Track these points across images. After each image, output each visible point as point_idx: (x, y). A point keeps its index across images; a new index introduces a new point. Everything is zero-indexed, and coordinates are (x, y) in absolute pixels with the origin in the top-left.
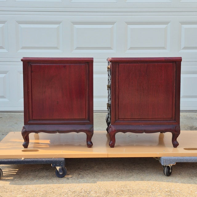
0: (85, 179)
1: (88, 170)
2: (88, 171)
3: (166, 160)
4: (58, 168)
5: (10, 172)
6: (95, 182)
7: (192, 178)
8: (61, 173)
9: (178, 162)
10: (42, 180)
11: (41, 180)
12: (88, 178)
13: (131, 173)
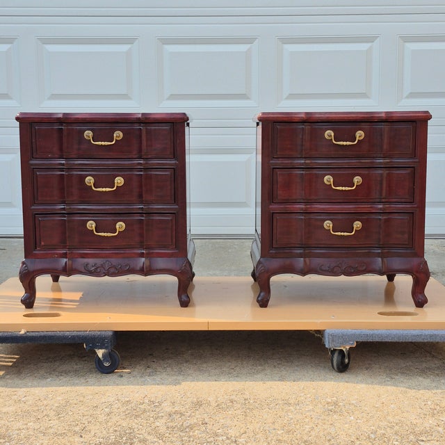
0: (158, 378)
1: (169, 358)
2: (170, 361)
3: (334, 337)
4: (100, 353)
5: (6, 362)
6: (177, 383)
7: (393, 376)
8: (107, 364)
9: (360, 340)
10: (64, 379)
11: (62, 377)
12: (164, 375)
13: (261, 365)
